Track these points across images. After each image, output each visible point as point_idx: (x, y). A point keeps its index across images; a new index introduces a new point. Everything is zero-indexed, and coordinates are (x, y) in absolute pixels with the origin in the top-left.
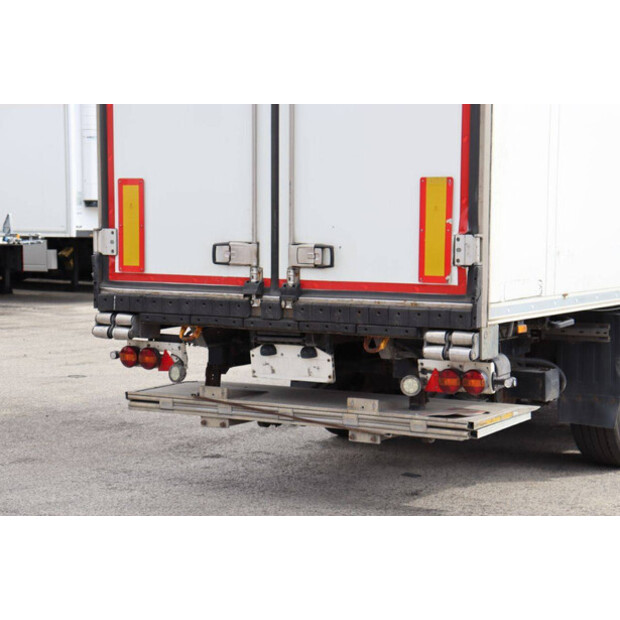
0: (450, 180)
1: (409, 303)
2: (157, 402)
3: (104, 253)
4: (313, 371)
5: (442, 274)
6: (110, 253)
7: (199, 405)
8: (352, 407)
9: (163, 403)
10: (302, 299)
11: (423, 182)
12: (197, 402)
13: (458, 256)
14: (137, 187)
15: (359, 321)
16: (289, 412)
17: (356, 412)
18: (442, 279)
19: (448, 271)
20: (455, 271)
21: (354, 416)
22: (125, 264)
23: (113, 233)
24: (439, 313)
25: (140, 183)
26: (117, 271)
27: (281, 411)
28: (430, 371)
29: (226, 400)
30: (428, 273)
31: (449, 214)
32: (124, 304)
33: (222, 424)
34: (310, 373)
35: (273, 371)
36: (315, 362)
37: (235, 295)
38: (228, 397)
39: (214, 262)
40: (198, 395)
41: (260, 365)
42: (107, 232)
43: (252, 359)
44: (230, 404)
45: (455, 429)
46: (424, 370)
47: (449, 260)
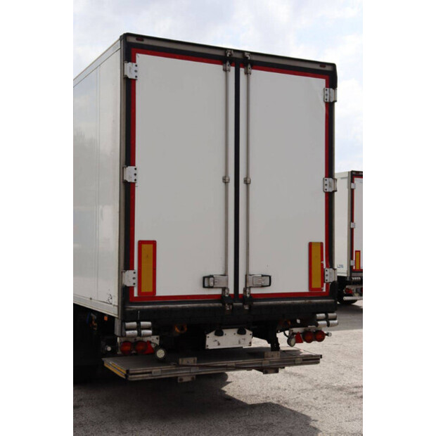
0: (322, 243)
1: (307, 301)
2: (151, 373)
3: (128, 285)
4: (242, 341)
5: (320, 287)
6: (132, 285)
7: (179, 370)
8: (267, 357)
9: (154, 372)
10: (254, 303)
11: (310, 245)
12: (178, 368)
13: (326, 278)
14: (151, 246)
15: (285, 312)
16: (234, 364)
17: (269, 359)
18: (320, 289)
19: (322, 286)
20: (325, 284)
21: (268, 361)
22: (143, 290)
23: (135, 273)
24: (322, 304)
25: (154, 243)
26: (136, 294)
27: (229, 365)
28: (296, 334)
29: (196, 364)
30: (313, 286)
31: (322, 260)
32: (145, 315)
33: (193, 378)
34: (239, 342)
35: (219, 344)
36: (243, 336)
37: (217, 304)
38: (197, 362)
39: (204, 287)
40: (178, 363)
41: (212, 342)
42: (131, 272)
43: (207, 339)
44: (199, 366)
45: (315, 359)
46: (293, 334)
47: (323, 280)
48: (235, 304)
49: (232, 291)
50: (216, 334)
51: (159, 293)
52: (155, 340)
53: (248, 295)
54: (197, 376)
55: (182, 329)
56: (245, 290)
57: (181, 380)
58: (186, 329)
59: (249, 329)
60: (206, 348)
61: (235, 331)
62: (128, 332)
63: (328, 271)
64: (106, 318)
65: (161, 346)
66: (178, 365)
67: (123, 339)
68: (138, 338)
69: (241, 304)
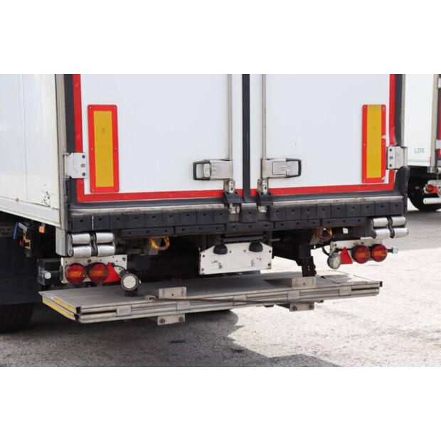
0: (383, 106)
1: (359, 199)
2: (115, 311)
3: (74, 176)
4: (256, 262)
5: (380, 176)
6: (81, 176)
7: (160, 306)
8: (296, 285)
9: (121, 311)
11: (365, 109)
12: (157, 304)
13: (390, 162)
14: (109, 114)
15: (324, 216)
16: (244, 298)
17: (299, 288)
18: (380, 180)
19: (383, 174)
20: (387, 172)
21: (297, 292)
22: (98, 185)
23: (84, 157)
24: (382, 205)
25: (113, 109)
26: (87, 191)
27: (236, 298)
28: (341, 250)
29: (185, 298)
30: (369, 176)
31: (384, 133)
32: (103, 224)
33: (180, 319)
34: (253, 264)
35: (220, 267)
36: (258, 254)
37: (216, 206)
38: (187, 295)
39: (195, 178)
40: (157, 297)
41: (209, 263)
42: (78, 155)
43: (202, 259)
44: (190, 300)
45: (371, 289)
46: (337, 250)
47: (384, 165)
48: (243, 204)
49: (239, 185)
50: (216, 252)
51: (125, 188)
52: (121, 262)
53: (265, 191)
54: (186, 314)
55: (163, 244)
56: (260, 184)
57: (162, 321)
58: (168, 244)
59: (267, 243)
60: (201, 273)
61: (246, 245)
62: (76, 250)
63: (394, 152)
64: (42, 230)
65: (130, 271)
66: (157, 299)
67: (70, 261)
68: (94, 259)
69: (255, 204)
